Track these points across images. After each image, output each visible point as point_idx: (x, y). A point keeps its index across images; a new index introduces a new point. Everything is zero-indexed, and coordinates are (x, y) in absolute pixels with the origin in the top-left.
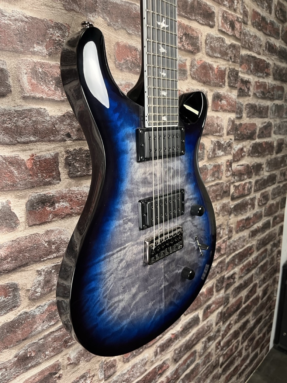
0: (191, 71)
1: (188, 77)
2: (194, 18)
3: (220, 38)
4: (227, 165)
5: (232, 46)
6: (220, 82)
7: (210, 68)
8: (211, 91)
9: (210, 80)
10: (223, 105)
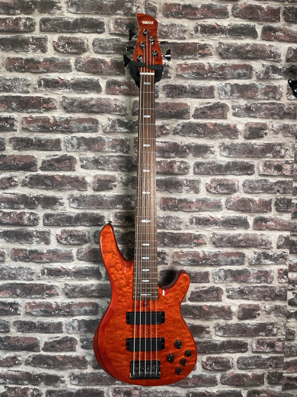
0: (226, 205)
1: (223, 209)
2: (229, 173)
3: (261, 180)
4: (279, 273)
5: (280, 183)
6: (264, 209)
7: (250, 201)
8: (253, 216)
9: (250, 209)
10: (270, 226)
